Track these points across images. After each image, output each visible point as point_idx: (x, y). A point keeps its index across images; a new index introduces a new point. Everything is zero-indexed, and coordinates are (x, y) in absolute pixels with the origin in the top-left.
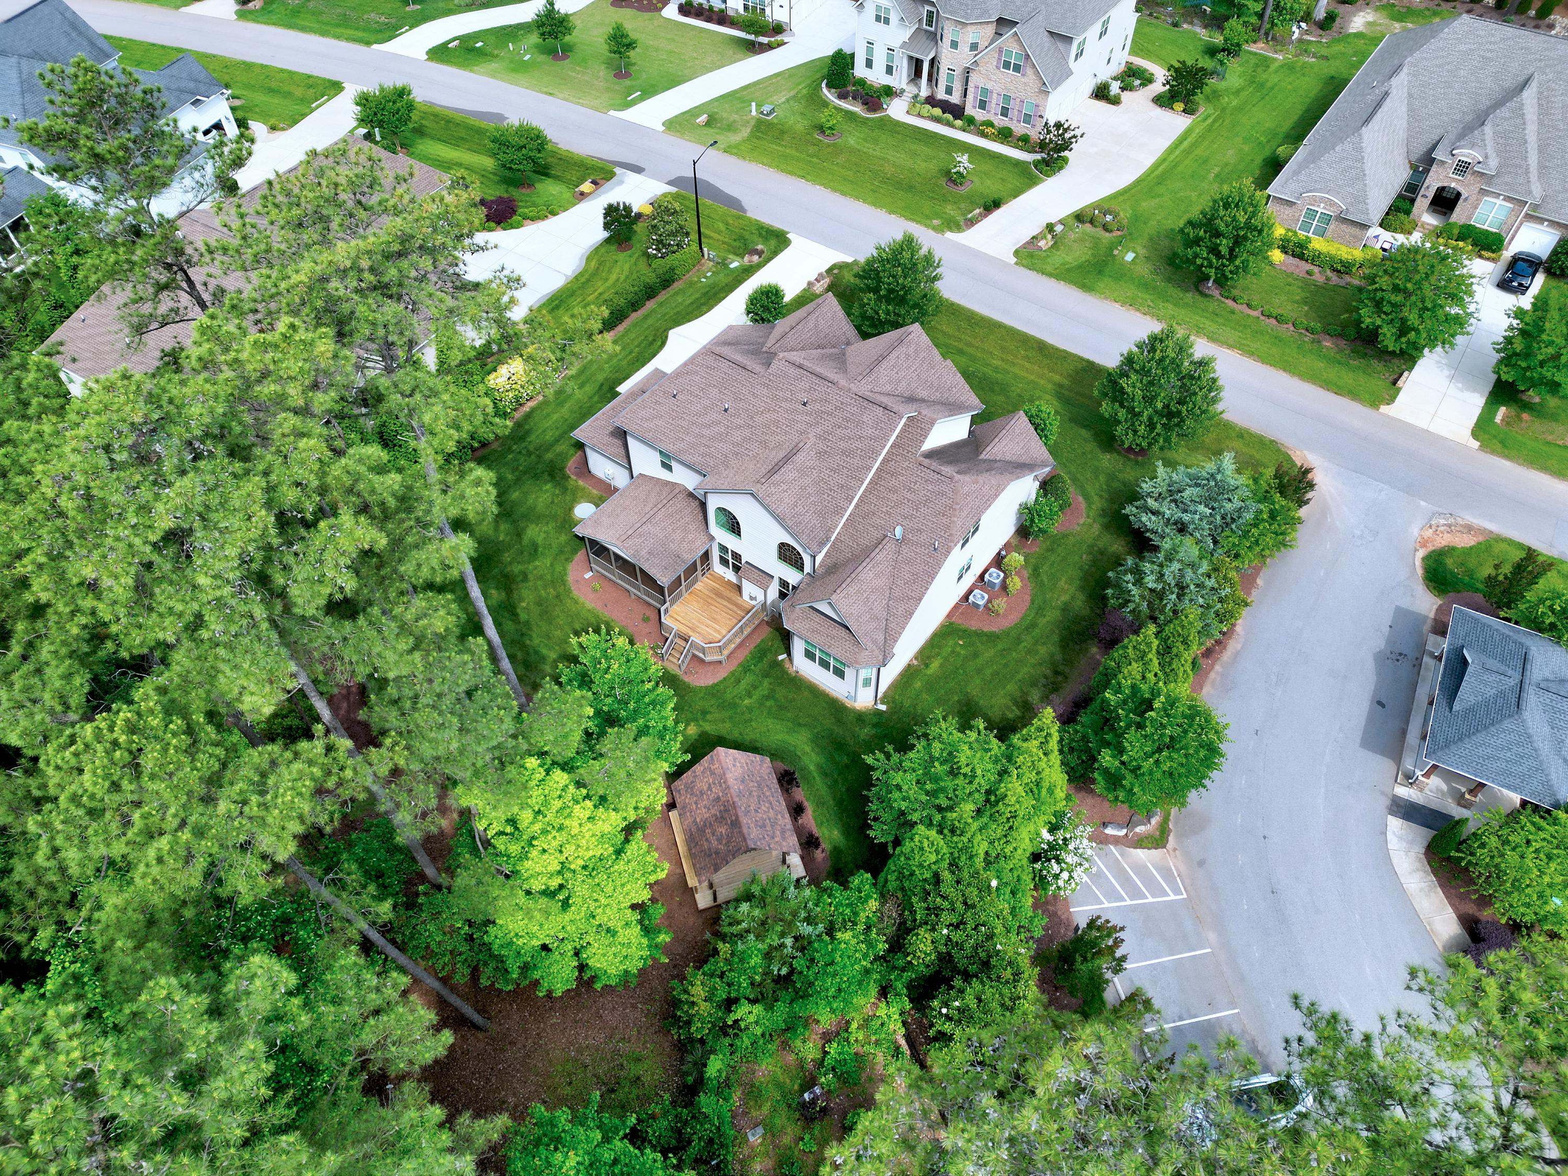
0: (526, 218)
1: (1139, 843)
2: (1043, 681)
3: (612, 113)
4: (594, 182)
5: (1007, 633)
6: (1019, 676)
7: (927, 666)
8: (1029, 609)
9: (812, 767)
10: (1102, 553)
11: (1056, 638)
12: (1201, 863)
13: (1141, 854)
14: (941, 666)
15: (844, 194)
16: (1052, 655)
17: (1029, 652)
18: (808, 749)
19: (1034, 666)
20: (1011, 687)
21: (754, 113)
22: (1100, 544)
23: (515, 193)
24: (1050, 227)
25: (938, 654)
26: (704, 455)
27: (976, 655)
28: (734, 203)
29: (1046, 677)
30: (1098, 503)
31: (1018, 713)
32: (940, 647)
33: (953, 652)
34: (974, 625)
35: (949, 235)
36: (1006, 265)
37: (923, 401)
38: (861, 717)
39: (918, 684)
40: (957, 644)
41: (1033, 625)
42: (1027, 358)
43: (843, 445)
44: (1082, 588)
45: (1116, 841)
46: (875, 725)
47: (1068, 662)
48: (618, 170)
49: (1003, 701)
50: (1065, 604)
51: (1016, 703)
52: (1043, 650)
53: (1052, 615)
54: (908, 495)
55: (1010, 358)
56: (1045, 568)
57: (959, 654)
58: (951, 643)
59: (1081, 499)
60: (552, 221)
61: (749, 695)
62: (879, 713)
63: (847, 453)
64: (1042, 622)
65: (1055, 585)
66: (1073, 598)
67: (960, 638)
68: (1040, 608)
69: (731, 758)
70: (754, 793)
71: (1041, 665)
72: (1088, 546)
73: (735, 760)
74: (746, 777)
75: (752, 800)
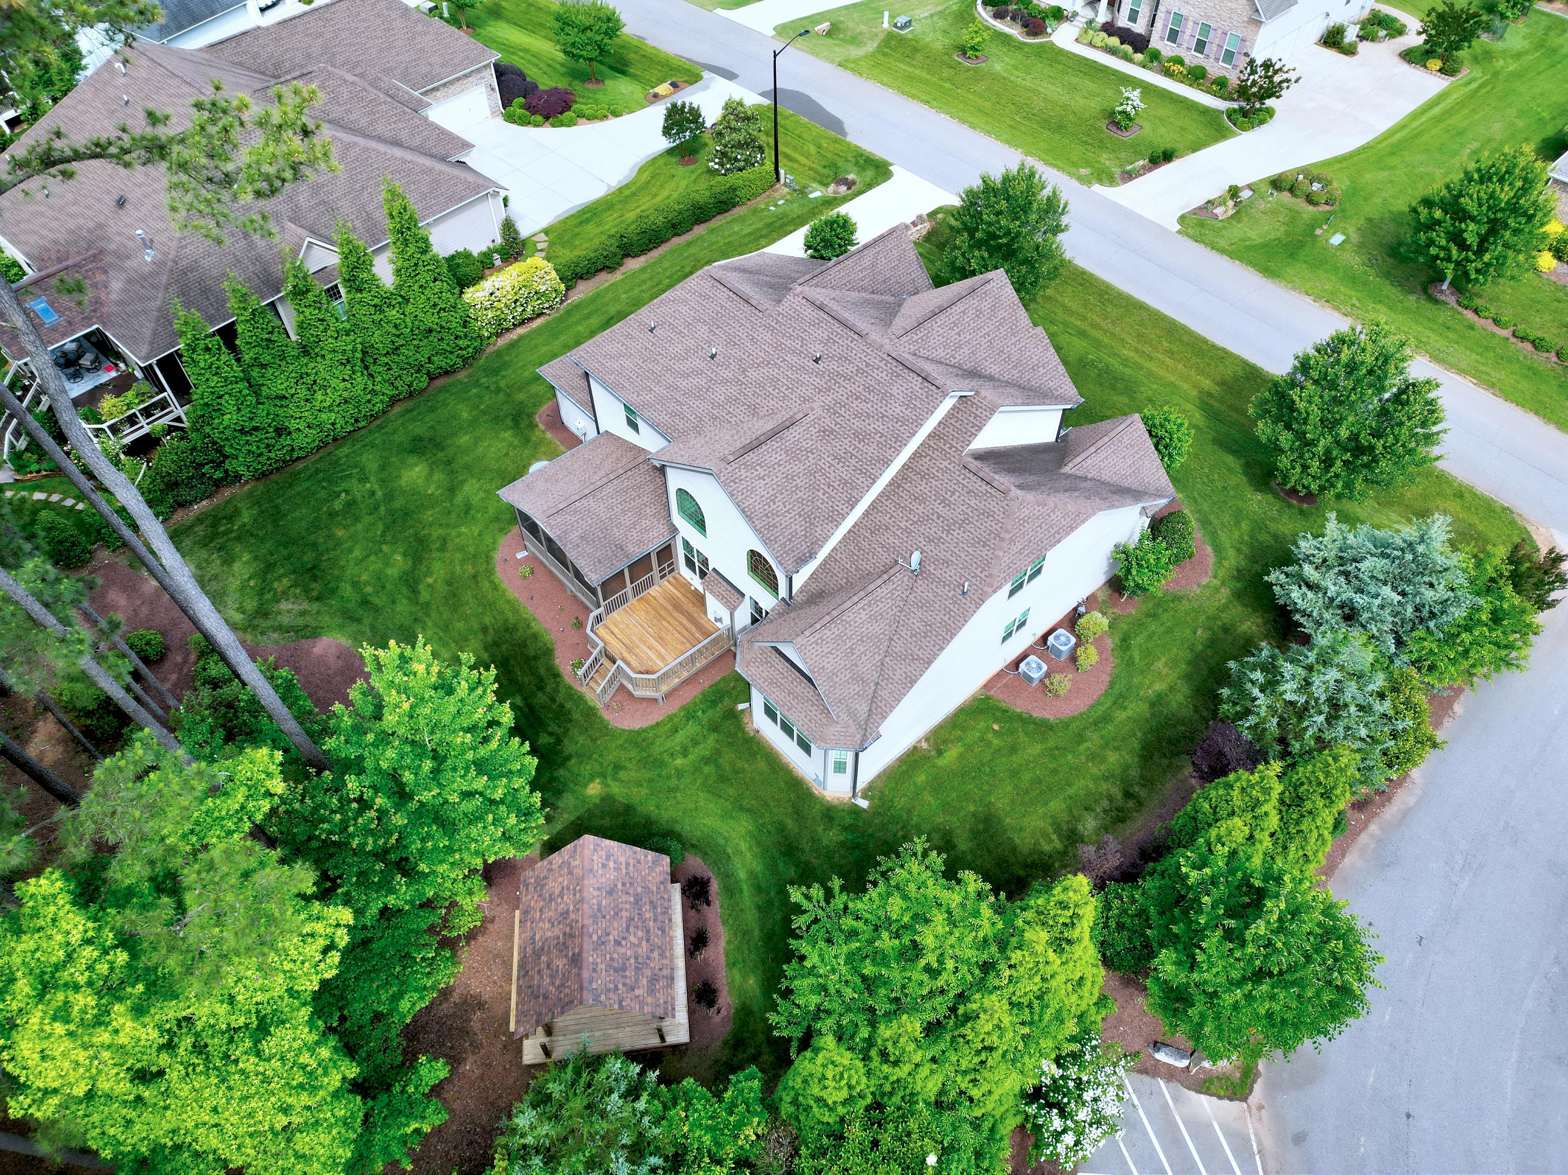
0: (581, 115)
1: (1204, 1086)
2: (1105, 803)
3: (719, 11)
4: (674, 85)
5: (1066, 725)
6: (1071, 791)
7: (940, 753)
8: (1106, 694)
9: (742, 875)
10: (1226, 630)
11: (1136, 744)
12: (1299, 1139)
13: (1205, 1104)
14: (961, 756)
15: (973, 126)
16: (1126, 768)
17: (1093, 757)
18: (744, 846)
19: (1096, 780)
20: (1056, 805)
21: (886, 25)
22: (1226, 617)
23: (578, 87)
24: (1234, 192)
25: (960, 739)
26: (673, 414)
27: (1013, 750)
28: (835, 125)
29: (1110, 798)
30: (1233, 560)
31: (1059, 845)
32: (964, 729)
33: (982, 739)
34: (1019, 706)
35: (1097, 188)
36: (1164, 231)
37: (991, 378)
38: (830, 813)
39: (921, 778)
40: (989, 729)
41: (1106, 719)
42: (1171, 353)
43: (857, 423)
44: (1188, 677)
45: (1171, 1074)
46: (845, 829)
47: (1147, 782)
48: (706, 74)
49: (1040, 824)
50: (1160, 696)
51: (1058, 829)
52: (1113, 758)
53: (1136, 709)
54: (940, 509)
55: (1147, 349)
56: (1140, 639)
57: (989, 744)
58: (982, 725)
59: (1209, 549)
60: (612, 123)
61: (685, 753)
62: (856, 811)
63: (861, 437)
64: (1121, 716)
65: (1148, 665)
66: (1172, 689)
67: (996, 720)
68: (1121, 696)
69: (603, 853)
70: (624, 914)
71: (1106, 779)
72: (1208, 618)
73: (608, 858)
74: (619, 886)
75: (616, 925)
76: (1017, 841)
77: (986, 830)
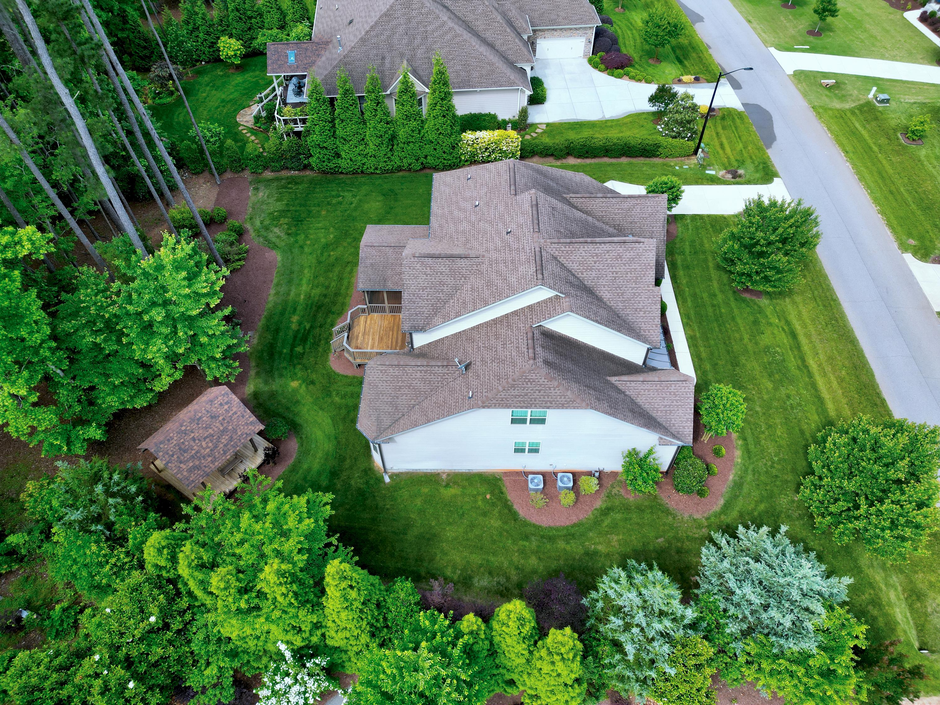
2: (502, 580)
3: (772, 50)
4: (697, 79)
5: (526, 524)
6: (492, 559)
7: (447, 486)
8: (567, 528)
11: (554, 565)
14: (455, 496)
16: (534, 572)
17: (522, 552)
19: (511, 562)
20: (476, 559)
21: (871, 96)
23: (643, 60)
25: (464, 487)
27: (484, 514)
28: (770, 140)
29: (508, 579)
32: (471, 484)
33: (474, 496)
34: (511, 496)
35: (908, 256)
38: (370, 472)
39: (425, 490)
40: (484, 494)
41: (552, 539)
46: (367, 484)
48: (724, 81)
49: (458, 559)
50: (596, 553)
51: (464, 570)
52: (533, 561)
53: (575, 549)
54: (499, 348)
56: (618, 516)
57: (476, 501)
58: (482, 489)
59: (722, 502)
62: (380, 480)
64: (561, 544)
65: (607, 533)
67: (492, 493)
68: (573, 535)
69: (226, 400)
70: (210, 431)
71: (517, 568)
72: (675, 537)
73: (227, 403)
74: (221, 418)
75: (201, 431)
76: (438, 558)
77: (429, 539)
